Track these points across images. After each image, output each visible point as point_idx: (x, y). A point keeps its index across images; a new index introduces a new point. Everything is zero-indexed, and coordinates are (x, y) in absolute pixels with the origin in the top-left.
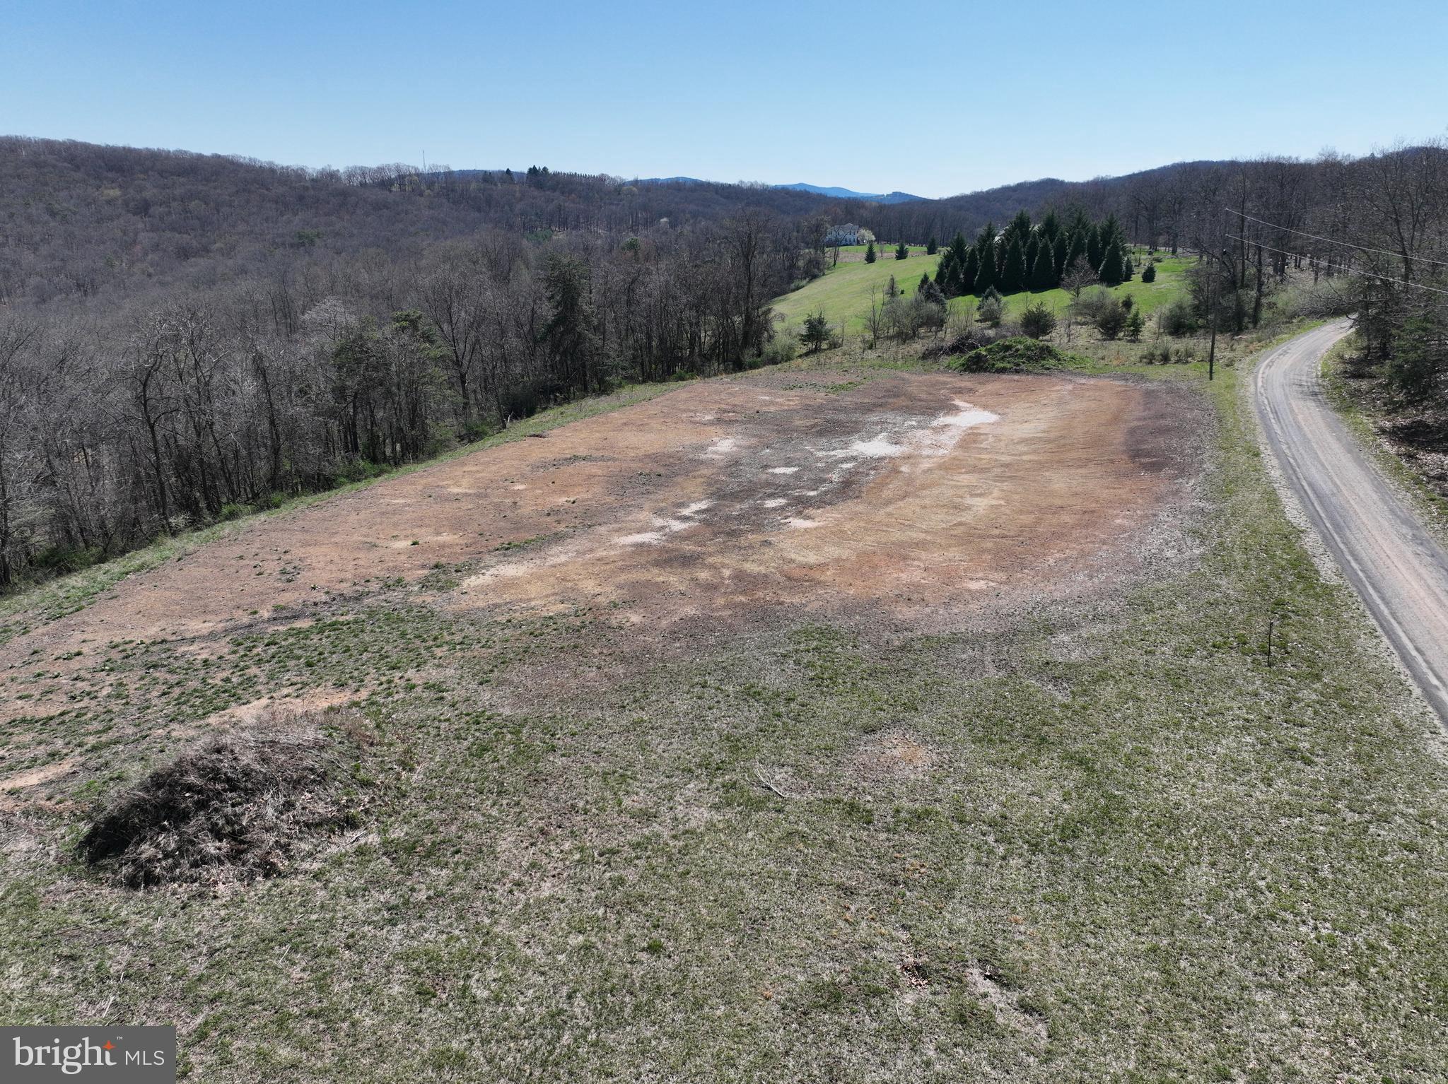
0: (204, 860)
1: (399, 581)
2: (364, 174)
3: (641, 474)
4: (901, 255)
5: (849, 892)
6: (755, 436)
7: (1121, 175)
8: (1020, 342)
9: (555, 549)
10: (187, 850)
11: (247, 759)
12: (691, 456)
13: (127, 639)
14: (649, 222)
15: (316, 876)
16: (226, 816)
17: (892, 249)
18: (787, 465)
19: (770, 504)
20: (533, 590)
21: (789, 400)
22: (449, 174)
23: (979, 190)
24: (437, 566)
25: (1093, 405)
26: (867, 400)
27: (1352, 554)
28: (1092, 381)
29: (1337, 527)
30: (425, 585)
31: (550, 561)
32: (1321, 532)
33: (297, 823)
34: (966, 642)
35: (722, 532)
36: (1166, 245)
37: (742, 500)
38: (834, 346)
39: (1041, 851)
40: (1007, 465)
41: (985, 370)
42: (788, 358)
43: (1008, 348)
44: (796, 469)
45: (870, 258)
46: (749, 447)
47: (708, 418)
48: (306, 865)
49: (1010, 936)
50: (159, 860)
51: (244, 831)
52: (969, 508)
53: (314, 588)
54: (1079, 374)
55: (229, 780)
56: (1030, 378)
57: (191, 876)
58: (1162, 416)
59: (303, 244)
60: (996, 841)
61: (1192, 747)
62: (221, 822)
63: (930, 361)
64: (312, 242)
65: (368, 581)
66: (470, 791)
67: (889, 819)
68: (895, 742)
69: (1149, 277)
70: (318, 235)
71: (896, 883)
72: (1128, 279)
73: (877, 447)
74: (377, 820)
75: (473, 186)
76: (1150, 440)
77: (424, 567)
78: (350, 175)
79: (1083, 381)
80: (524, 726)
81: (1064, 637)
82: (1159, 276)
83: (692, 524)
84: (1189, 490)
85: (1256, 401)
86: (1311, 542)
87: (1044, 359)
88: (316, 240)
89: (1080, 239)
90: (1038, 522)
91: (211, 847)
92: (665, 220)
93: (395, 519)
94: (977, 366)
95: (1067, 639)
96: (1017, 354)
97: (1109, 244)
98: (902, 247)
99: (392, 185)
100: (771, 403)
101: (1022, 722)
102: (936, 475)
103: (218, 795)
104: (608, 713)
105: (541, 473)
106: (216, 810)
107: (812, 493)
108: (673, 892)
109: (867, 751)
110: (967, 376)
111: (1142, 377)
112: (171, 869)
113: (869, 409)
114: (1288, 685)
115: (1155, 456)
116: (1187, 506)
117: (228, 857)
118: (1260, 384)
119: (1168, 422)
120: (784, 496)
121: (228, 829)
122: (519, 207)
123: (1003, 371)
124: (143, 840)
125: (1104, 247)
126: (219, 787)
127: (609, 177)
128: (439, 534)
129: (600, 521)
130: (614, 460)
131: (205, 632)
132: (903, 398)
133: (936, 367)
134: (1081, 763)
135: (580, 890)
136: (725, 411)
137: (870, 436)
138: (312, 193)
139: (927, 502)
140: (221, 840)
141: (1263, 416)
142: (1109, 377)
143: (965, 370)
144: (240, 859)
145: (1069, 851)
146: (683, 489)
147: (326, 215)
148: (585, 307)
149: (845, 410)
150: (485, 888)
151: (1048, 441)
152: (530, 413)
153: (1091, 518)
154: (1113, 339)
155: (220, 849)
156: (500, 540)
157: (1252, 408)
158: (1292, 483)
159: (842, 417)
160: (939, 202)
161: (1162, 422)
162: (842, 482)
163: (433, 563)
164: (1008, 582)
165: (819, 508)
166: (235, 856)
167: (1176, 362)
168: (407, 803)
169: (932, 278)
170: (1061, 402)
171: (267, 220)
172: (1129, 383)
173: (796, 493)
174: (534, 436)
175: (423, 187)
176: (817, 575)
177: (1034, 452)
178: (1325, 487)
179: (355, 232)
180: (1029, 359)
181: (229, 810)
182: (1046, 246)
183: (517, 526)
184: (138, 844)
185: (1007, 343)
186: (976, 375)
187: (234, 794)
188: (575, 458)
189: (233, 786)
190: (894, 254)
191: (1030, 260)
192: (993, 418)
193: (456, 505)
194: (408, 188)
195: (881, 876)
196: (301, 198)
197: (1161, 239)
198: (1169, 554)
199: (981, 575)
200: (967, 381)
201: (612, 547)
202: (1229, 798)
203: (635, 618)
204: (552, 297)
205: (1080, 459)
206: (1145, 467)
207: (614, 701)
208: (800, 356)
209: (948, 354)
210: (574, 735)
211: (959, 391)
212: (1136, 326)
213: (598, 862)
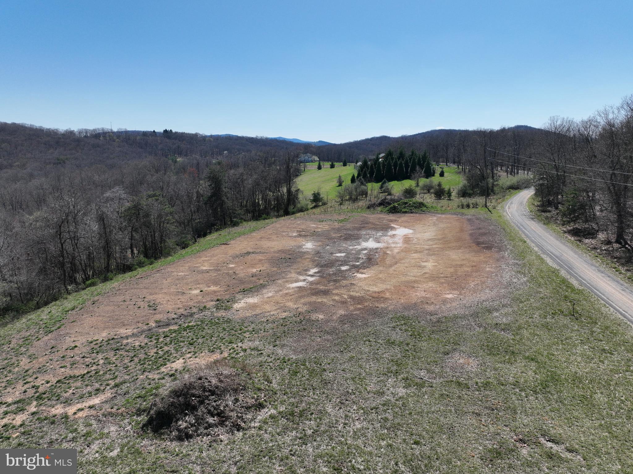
0: (210, 426)
1: (205, 307)
2: (86, 132)
3: (282, 258)
4: (332, 166)
5: (478, 415)
6: (319, 241)
7: (411, 134)
8: (410, 201)
9: (265, 291)
10: (201, 423)
11: (214, 381)
12: (298, 250)
13: (95, 339)
14: (221, 153)
15: (260, 428)
16: (213, 406)
17: (328, 164)
18: (340, 252)
19: (344, 268)
20: (268, 307)
21: (323, 227)
22: (126, 132)
23: (356, 140)
24: (218, 300)
25: (449, 225)
26: (356, 226)
27: (580, 277)
28: (443, 216)
29: (569, 267)
30: (217, 308)
31: (266, 296)
32: (565, 270)
33: (243, 407)
34: (461, 318)
35: (332, 281)
36: (443, 162)
37: (331, 267)
38: (324, 204)
39: (538, 393)
40: (429, 250)
41: (398, 212)
42: (308, 210)
43: (406, 203)
44: (344, 254)
45: (319, 168)
46: (320, 246)
47: (294, 234)
48: (253, 425)
49: (547, 425)
50: (189, 428)
51: (222, 412)
52: (425, 267)
53: (168, 312)
54: (437, 213)
55: (210, 391)
56: (417, 215)
57: (206, 433)
58: (480, 228)
59: (60, 163)
60: (520, 391)
61: (568, 351)
62: (212, 409)
63: (372, 209)
64: (64, 162)
65: (191, 308)
66: (301, 390)
67: (475, 386)
68: (458, 357)
69: (442, 174)
70: (67, 159)
71: (493, 410)
72: (433, 175)
73: (371, 244)
74: (270, 404)
75: (138, 138)
76: (481, 238)
77: (212, 301)
78: (80, 132)
79: (440, 216)
80: (306, 362)
81: (496, 314)
82: (445, 174)
83: (316, 278)
84: (507, 256)
85: (513, 222)
86: (563, 273)
87: (421, 207)
88: (66, 161)
89: (414, 160)
90: (456, 271)
91: (211, 420)
92: (226, 152)
93: (185, 281)
94: (394, 211)
95: (497, 314)
96: (410, 206)
97: (425, 161)
98: (332, 163)
99: (100, 137)
100: (317, 228)
101: (501, 346)
102: (403, 254)
103: (207, 397)
104: (337, 355)
105: (237, 259)
106: (208, 404)
107: (358, 263)
108: (410, 421)
109: (450, 361)
110: (391, 215)
111: (463, 214)
112: (196, 431)
113: (360, 229)
114: (587, 326)
115: (486, 244)
116: (511, 262)
117: (219, 424)
118: (510, 215)
119: (483, 231)
120: (347, 265)
121: (216, 412)
122: (160, 147)
123: (406, 212)
124: (178, 420)
125: (424, 163)
126: (207, 394)
127: (199, 134)
128: (209, 287)
129: (277, 278)
130: (267, 253)
131: (130, 334)
132: (370, 224)
133: (376, 212)
134: (532, 360)
135: (372, 424)
136: (300, 231)
137: (367, 240)
138: (63, 140)
139: (406, 265)
140: (214, 417)
141: (519, 228)
142: (449, 214)
143: (389, 213)
144: (224, 424)
145: (549, 392)
146: (303, 264)
147: (70, 150)
148: (224, 189)
149: (349, 229)
150: (333, 427)
151: (439, 240)
152: (205, 235)
153: (476, 268)
154: (440, 199)
155: (215, 421)
156: (239, 288)
157: (513, 224)
158: (544, 252)
159: (350, 232)
160: (341, 145)
161: (480, 231)
162: (367, 259)
163: (216, 298)
164: (461, 294)
165: (364, 269)
166: (222, 424)
167: (473, 207)
168: (278, 396)
169: (356, 175)
170: (435, 224)
171: (41, 152)
172: (459, 216)
173: (351, 263)
174: (223, 244)
175: (115, 138)
176: (383, 295)
177: (436, 244)
178: (557, 253)
179: (85, 157)
180: (415, 207)
181: (214, 404)
182: (401, 163)
183: (242, 282)
184: (176, 422)
185: (405, 201)
186: (395, 214)
187: (213, 397)
188: (248, 253)
189: (213, 393)
190: (329, 166)
191: (395, 169)
192: (411, 231)
193: (208, 274)
194: (108, 138)
195: (486, 408)
196: (57, 143)
197: (441, 160)
198: (515, 280)
199: (448, 292)
200: (392, 217)
201: (289, 288)
202: (592, 369)
203: (321, 317)
204: (211, 185)
205: (456, 246)
206: (484, 248)
207: (336, 349)
208: (312, 208)
209: (378, 206)
210: (329, 364)
211: (391, 221)
212: (449, 194)
213: (372, 413)
